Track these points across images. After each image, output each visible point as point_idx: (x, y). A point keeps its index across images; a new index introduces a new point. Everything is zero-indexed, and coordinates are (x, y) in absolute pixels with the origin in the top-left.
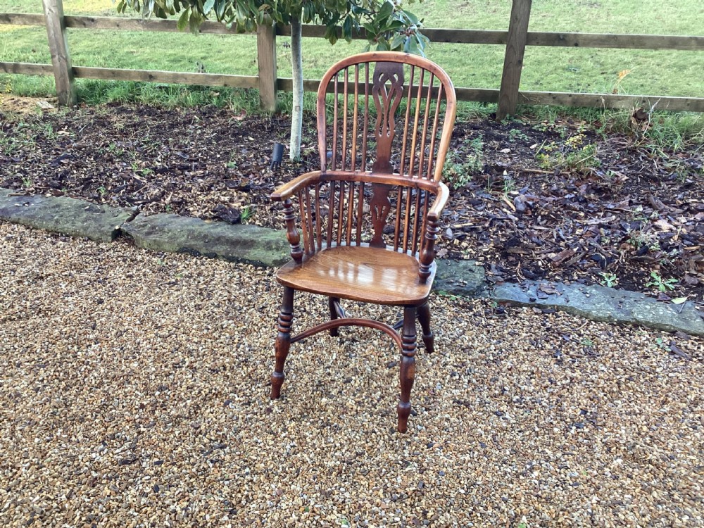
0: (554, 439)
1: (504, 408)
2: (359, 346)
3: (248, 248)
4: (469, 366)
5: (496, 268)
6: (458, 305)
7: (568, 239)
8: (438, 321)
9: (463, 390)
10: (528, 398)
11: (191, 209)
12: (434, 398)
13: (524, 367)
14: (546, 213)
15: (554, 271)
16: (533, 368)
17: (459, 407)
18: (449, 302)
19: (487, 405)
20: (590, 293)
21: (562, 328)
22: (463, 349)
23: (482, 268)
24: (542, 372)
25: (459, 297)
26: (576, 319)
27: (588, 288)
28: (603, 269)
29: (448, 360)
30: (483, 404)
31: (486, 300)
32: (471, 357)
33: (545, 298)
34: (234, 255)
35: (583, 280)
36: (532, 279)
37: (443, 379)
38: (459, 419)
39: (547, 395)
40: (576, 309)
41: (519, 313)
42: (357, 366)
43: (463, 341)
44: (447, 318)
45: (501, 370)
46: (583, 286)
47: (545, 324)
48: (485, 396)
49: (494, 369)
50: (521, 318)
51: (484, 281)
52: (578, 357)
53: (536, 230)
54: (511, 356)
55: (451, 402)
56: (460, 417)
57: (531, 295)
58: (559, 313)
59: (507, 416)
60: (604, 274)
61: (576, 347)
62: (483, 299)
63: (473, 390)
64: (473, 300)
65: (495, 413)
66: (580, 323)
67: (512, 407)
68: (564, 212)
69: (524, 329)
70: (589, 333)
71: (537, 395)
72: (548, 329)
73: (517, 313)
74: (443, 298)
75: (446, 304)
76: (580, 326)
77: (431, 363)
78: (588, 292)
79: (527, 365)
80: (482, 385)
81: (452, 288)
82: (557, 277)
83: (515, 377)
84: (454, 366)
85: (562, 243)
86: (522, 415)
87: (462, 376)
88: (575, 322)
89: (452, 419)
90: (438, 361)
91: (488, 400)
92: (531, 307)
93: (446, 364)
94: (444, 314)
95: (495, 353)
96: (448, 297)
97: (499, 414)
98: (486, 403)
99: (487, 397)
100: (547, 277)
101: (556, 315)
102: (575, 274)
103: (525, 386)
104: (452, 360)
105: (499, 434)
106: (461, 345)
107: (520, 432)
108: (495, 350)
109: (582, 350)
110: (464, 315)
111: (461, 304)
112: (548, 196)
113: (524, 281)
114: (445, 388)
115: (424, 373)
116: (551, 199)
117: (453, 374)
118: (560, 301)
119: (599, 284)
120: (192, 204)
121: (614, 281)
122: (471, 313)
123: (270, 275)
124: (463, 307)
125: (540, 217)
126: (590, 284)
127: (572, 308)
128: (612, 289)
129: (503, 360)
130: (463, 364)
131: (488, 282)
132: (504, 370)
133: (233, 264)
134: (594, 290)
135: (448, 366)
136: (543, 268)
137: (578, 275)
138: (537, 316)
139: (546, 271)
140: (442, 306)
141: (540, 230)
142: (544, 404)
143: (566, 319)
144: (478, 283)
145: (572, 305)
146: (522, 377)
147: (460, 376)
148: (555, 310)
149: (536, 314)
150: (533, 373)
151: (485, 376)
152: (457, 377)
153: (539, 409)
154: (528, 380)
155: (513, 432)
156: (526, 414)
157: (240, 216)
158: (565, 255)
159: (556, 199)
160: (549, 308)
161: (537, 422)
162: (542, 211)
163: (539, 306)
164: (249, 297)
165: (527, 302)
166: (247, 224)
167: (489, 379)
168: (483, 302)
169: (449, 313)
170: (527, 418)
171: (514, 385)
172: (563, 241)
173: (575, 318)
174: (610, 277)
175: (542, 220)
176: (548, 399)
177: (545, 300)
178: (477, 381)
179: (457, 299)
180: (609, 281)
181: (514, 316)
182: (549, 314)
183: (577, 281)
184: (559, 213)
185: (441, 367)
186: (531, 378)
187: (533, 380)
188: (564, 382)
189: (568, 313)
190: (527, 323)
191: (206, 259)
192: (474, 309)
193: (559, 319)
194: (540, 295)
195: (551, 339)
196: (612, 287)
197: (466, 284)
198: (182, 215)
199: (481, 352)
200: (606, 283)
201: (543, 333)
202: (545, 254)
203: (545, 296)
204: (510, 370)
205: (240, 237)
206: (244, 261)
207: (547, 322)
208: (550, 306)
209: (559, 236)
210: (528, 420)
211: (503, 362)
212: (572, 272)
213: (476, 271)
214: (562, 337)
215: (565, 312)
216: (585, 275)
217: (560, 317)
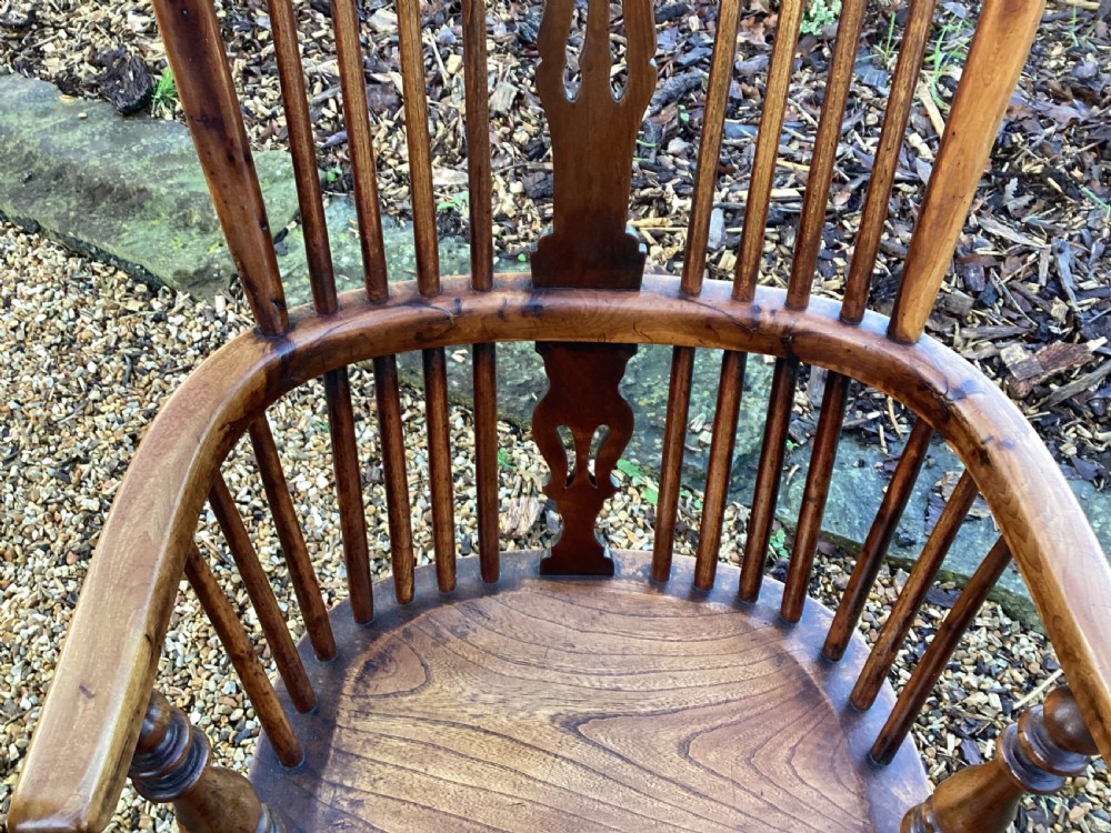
3: (125, 216)
7: (1080, 293)
11: (49, 48)
14: (1038, 169)
21: (969, 690)
27: (1099, 506)
34: (81, 236)
53: (988, 235)
66: (1035, 668)
68: (1095, 169)
74: (625, 483)
85: (1058, 309)
96: (638, 488)
102: (1071, 434)
112: (1058, 98)
116: (1065, 112)
120: (56, 29)
123: (158, 319)
125: (1013, 184)
127: (1023, 601)
133: (74, 264)
141: (1002, 242)
144: (745, 445)
157: (151, 91)
158: (1054, 361)
159: (1083, 113)
162: (1028, 158)
164: (57, 411)
166: (169, 116)
172: (1065, 298)
173: (1024, 640)
175: (1018, 194)
184: (1077, 173)
189: (1006, 612)
191: (17, 234)
193: (974, 638)
197: (706, 445)
198: (18, 68)
202: (994, 341)
205: (116, 173)
206: (107, 259)
208: (955, 576)
209: (1055, 278)
212: (1062, 423)
213: (756, 387)
214: (957, 736)
215: (999, 607)
216: (1101, 443)
217: (977, 628)
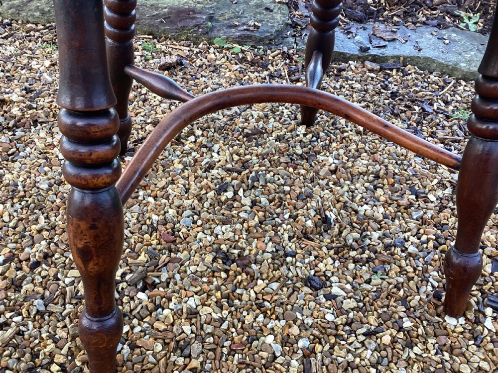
0: (451, 350)
1: (327, 265)
2: (42, 134)
4: (256, 168)
5: (306, 7)
6: (243, 60)
8: (206, 87)
9: (238, 226)
10: (376, 235)
12: (170, 251)
13: (361, 164)
15: (391, 11)
16: (378, 167)
17: (227, 271)
18: (229, 56)
19: (289, 259)
20: (449, 38)
21: (416, 92)
22: (247, 136)
23: (285, 7)
24: (395, 174)
25: (246, 48)
26: (433, 78)
27: (444, 32)
28: (460, 7)
29: (216, 157)
30: (280, 257)
31: (291, 51)
32: (260, 150)
33: (384, 47)
35: (435, 22)
36: (360, 21)
37: (200, 200)
38: (221, 308)
39: (412, 225)
40: (433, 61)
41: (344, 70)
42: (21, 179)
43: (247, 120)
44: (223, 81)
45: (317, 173)
46: (436, 29)
47: (387, 86)
48: (286, 236)
49: (303, 172)
50: (347, 79)
51: (287, 24)
52: (454, 141)
54: (334, 145)
55: (209, 258)
56: (224, 302)
57: (361, 43)
58: (407, 68)
59: (335, 290)
60: (463, 14)
61: (446, 123)
62: (285, 49)
63: (261, 222)
64: (269, 52)
65: (308, 281)
66: (442, 84)
67: (344, 260)
69: (354, 95)
70: (459, 99)
71: (393, 228)
72: (394, 95)
73: (340, 70)
74: (220, 49)
75: (224, 60)
76: (443, 88)
77: (181, 166)
78: (445, 37)
79: (365, 162)
80: (278, 210)
81: (235, 33)
82: (395, 18)
83: (346, 188)
84: (228, 170)
86: (368, 282)
87: (241, 192)
88: (434, 82)
89: (204, 311)
90: (196, 161)
91: (291, 246)
92: (361, 59)
93: (210, 167)
94: (219, 76)
95: (304, 140)
96: (228, 49)
97: (316, 283)
98: (286, 255)
99: (290, 238)
100: (381, 19)
101: (403, 71)
102: (421, 15)
103: (365, 207)
104: (224, 156)
105: (319, 348)
106: (243, 128)
107: (368, 334)
108: (305, 135)
109: (455, 127)
110: (252, 76)
111: (249, 59)
113: (347, 23)
114: (199, 222)
115: (163, 188)
117: (223, 189)
118: (406, 50)
119: (457, 27)
121: (476, 23)
122: (266, 73)
124: (252, 63)
126: (446, 27)
127: (427, 59)
128: (478, 34)
129: (319, 153)
130: (245, 165)
131: (294, 26)
132: (322, 173)
134: (454, 35)
135: (214, 172)
136: (375, 7)
137: (425, 15)
138: (372, 75)
139: (378, 11)
140: (218, 62)
142: (412, 249)
143: (420, 77)
144: (277, 26)
145: (427, 55)
146: (358, 185)
147: (236, 193)
148: (401, 63)
149: (371, 71)
150: (377, 177)
151: (287, 188)
152: (230, 194)
153: (403, 263)
154: (369, 193)
155: (352, 339)
156: (376, 280)
160: (391, 61)
161: (404, 301)
163: (375, 59)
165: (356, 52)
167: (294, 195)
168: (286, 56)
169: (228, 74)
170: (379, 291)
171: (345, 207)
173: (432, 76)
174: (470, 18)
176: (418, 235)
177: (383, 50)
178: (270, 202)
179: (242, 51)
180: (470, 23)
181: (336, 75)
182: (391, 70)
183: (424, 23)
185: (200, 172)
186: (376, 188)
187: (379, 192)
188: (440, 193)
189: (421, 68)
190: (358, 86)
192: (270, 67)
193: (409, 77)
194: (376, 42)
195: (402, 111)
196: (475, 32)
197: (258, 27)
199: (279, 139)
200: (467, 26)
201: (387, 101)
203: (383, 43)
204: (334, 172)
207: (390, 83)
208: (392, 57)
210: (383, 295)
211: (320, 158)
212: (416, 11)
213: (275, 11)
214: (419, 106)
215: (416, 67)
216: (435, 15)
217: (410, 74)
